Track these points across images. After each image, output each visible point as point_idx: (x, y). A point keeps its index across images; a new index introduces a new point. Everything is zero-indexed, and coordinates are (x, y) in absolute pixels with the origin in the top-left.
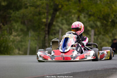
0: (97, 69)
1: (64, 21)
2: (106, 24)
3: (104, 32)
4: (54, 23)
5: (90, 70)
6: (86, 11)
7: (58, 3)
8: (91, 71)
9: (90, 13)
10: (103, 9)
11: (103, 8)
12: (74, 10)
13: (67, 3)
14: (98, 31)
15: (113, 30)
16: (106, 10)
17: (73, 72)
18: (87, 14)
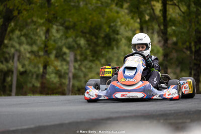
0: (79, 120)
1: (23, 39)
2: (95, 43)
3: (93, 56)
4: (6, 42)
5: (67, 122)
6: (61, 20)
7: (11, 8)
8: (70, 124)
9: (67, 24)
10: (90, 17)
11: (90, 14)
12: (41, 19)
13: (28, 7)
14: (81, 54)
15: (108, 52)
16: (95, 18)
17: (37, 125)
18: (62, 25)
